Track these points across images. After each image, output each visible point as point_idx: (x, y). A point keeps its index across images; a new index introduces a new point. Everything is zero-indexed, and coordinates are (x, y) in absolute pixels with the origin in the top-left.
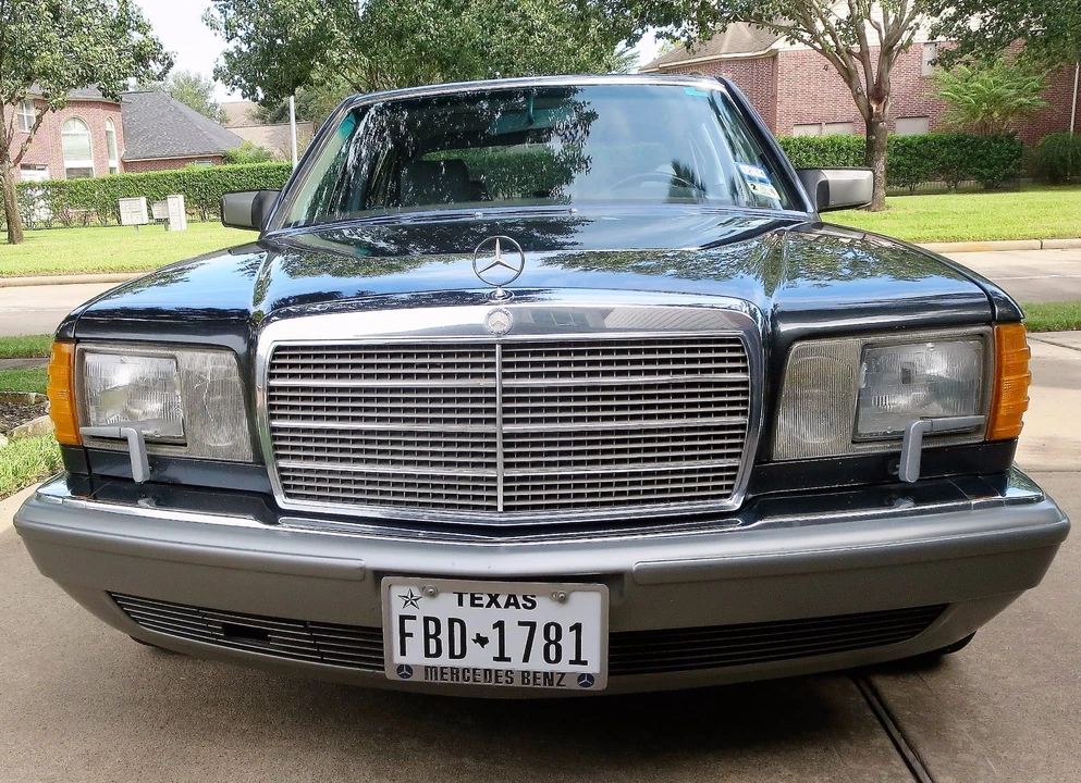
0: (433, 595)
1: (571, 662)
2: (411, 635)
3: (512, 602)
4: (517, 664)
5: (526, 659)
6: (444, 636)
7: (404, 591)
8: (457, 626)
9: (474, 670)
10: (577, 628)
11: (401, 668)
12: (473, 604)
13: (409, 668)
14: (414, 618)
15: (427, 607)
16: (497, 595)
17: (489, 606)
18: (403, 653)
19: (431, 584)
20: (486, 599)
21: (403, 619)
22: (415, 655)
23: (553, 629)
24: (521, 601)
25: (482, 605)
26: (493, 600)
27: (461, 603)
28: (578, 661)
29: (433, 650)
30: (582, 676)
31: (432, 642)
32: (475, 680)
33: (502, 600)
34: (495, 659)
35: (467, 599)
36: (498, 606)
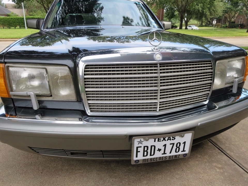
0: (147, 140)
1: (182, 151)
2: (139, 152)
3: (169, 139)
4: (168, 154)
5: (170, 153)
6: (149, 151)
7: (139, 140)
8: (153, 147)
9: (157, 158)
10: (185, 143)
11: (136, 161)
12: (158, 141)
13: (138, 161)
14: (141, 147)
15: (145, 143)
16: (165, 138)
17: (163, 141)
18: (137, 157)
19: (147, 137)
20: (162, 139)
21: (137, 148)
22: (140, 157)
23: (179, 144)
24: (171, 138)
25: (161, 141)
26: (164, 139)
27: (155, 141)
28: (184, 151)
29: (145, 154)
30: (184, 154)
31: (146, 153)
32: (156, 160)
33: (166, 139)
34: (162, 154)
35: (157, 140)
36: (165, 140)
